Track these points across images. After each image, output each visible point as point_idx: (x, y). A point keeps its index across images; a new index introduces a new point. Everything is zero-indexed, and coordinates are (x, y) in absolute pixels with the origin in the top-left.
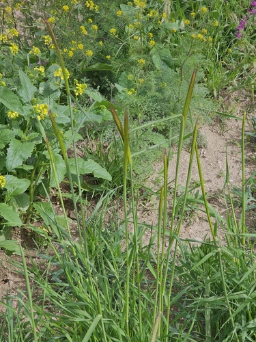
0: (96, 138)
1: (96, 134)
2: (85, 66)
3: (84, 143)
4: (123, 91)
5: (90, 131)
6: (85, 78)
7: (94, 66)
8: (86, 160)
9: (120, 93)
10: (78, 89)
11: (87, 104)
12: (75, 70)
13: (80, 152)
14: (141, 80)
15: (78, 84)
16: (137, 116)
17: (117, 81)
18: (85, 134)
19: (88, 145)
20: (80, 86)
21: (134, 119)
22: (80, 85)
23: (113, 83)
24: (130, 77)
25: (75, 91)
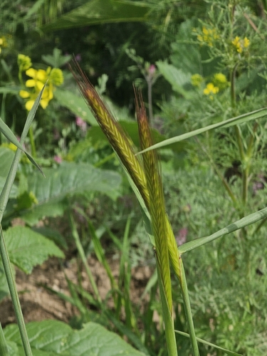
0: (108, 255)
1: (106, 242)
2: (52, 12)
3: (69, 273)
4: (189, 87)
5: (86, 231)
6: (57, 52)
7: (82, 11)
8: (76, 325)
9: (179, 96)
10: (32, 89)
11: (68, 140)
12: (20, 27)
13: (57, 305)
14: (243, 43)
15: (30, 72)
16: (237, 164)
17: (165, 55)
18: (71, 242)
19: (81, 279)
20: (38, 77)
21: (229, 174)
22: (41, 74)
23: (153, 63)
24: (207, 34)
25: (25, 94)
